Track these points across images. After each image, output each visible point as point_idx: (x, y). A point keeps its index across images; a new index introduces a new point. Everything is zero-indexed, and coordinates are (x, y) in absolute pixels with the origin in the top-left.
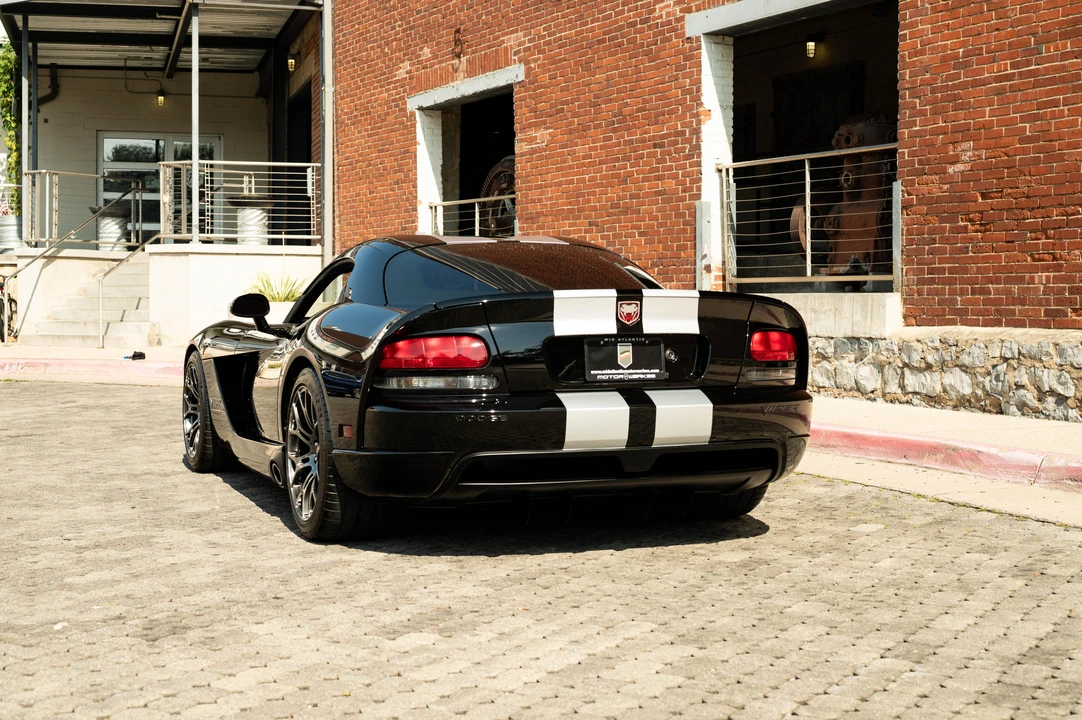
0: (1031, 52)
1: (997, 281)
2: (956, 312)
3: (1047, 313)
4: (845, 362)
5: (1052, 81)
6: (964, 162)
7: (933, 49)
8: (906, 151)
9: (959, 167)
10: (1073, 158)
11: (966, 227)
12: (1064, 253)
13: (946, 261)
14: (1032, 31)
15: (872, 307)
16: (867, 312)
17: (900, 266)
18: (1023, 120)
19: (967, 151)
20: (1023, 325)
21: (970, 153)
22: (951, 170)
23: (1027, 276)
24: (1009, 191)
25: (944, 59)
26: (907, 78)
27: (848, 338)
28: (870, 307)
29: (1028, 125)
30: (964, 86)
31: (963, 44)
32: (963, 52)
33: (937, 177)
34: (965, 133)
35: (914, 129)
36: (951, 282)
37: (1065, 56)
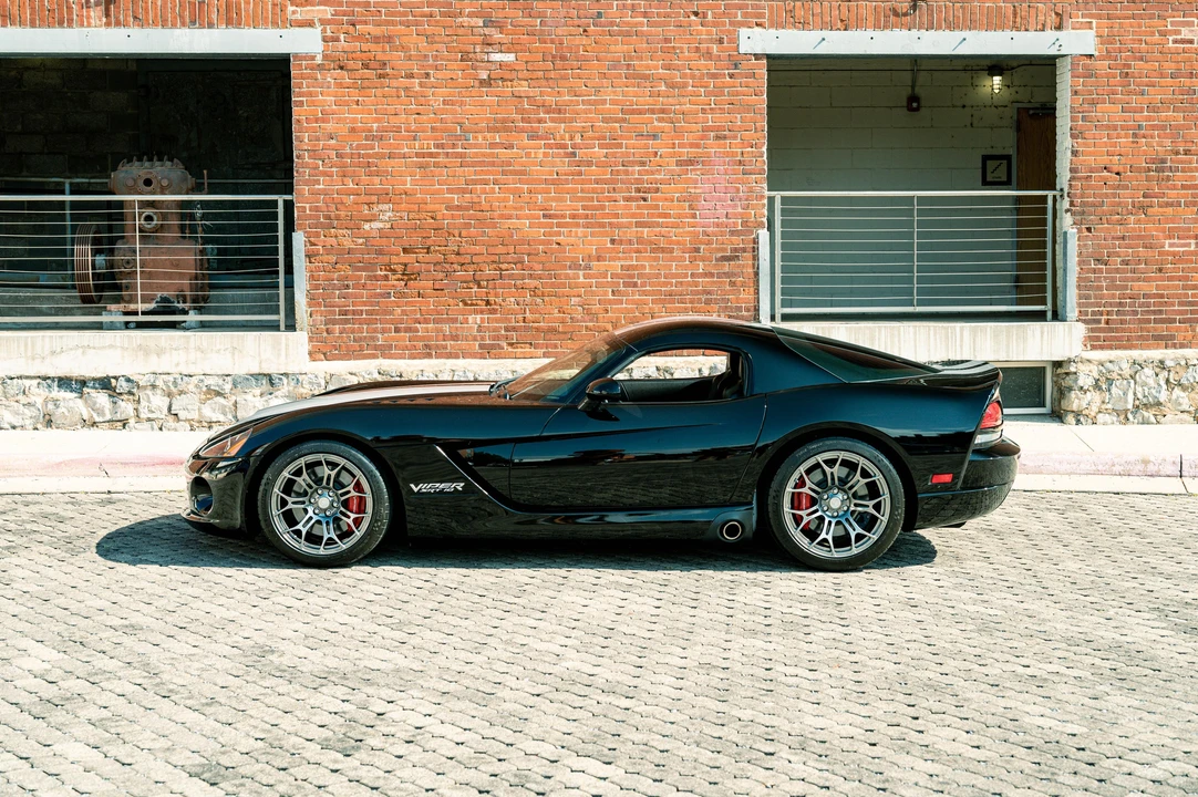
0: (458, 138)
1: (426, 321)
2: (376, 348)
3: (481, 346)
4: (249, 397)
5: (482, 164)
6: (381, 221)
7: (340, 119)
8: (308, 205)
9: (376, 225)
10: (507, 226)
11: (386, 276)
12: (499, 300)
13: (365, 304)
14: (459, 121)
15: (287, 345)
16: (279, 350)
17: (304, 308)
18: (450, 191)
19: (386, 213)
20: (457, 357)
21: (389, 214)
22: (367, 226)
23: (460, 317)
24: (437, 248)
25: (353, 130)
26: (306, 140)
27: (252, 375)
28: (283, 345)
29: (456, 196)
30: (376, 155)
31: (377, 120)
32: (378, 127)
33: (349, 232)
34: (384, 196)
35: (317, 186)
36: (368, 322)
37: (493, 145)
